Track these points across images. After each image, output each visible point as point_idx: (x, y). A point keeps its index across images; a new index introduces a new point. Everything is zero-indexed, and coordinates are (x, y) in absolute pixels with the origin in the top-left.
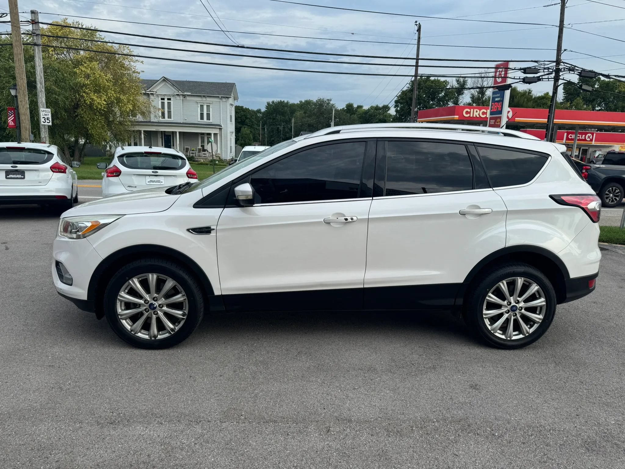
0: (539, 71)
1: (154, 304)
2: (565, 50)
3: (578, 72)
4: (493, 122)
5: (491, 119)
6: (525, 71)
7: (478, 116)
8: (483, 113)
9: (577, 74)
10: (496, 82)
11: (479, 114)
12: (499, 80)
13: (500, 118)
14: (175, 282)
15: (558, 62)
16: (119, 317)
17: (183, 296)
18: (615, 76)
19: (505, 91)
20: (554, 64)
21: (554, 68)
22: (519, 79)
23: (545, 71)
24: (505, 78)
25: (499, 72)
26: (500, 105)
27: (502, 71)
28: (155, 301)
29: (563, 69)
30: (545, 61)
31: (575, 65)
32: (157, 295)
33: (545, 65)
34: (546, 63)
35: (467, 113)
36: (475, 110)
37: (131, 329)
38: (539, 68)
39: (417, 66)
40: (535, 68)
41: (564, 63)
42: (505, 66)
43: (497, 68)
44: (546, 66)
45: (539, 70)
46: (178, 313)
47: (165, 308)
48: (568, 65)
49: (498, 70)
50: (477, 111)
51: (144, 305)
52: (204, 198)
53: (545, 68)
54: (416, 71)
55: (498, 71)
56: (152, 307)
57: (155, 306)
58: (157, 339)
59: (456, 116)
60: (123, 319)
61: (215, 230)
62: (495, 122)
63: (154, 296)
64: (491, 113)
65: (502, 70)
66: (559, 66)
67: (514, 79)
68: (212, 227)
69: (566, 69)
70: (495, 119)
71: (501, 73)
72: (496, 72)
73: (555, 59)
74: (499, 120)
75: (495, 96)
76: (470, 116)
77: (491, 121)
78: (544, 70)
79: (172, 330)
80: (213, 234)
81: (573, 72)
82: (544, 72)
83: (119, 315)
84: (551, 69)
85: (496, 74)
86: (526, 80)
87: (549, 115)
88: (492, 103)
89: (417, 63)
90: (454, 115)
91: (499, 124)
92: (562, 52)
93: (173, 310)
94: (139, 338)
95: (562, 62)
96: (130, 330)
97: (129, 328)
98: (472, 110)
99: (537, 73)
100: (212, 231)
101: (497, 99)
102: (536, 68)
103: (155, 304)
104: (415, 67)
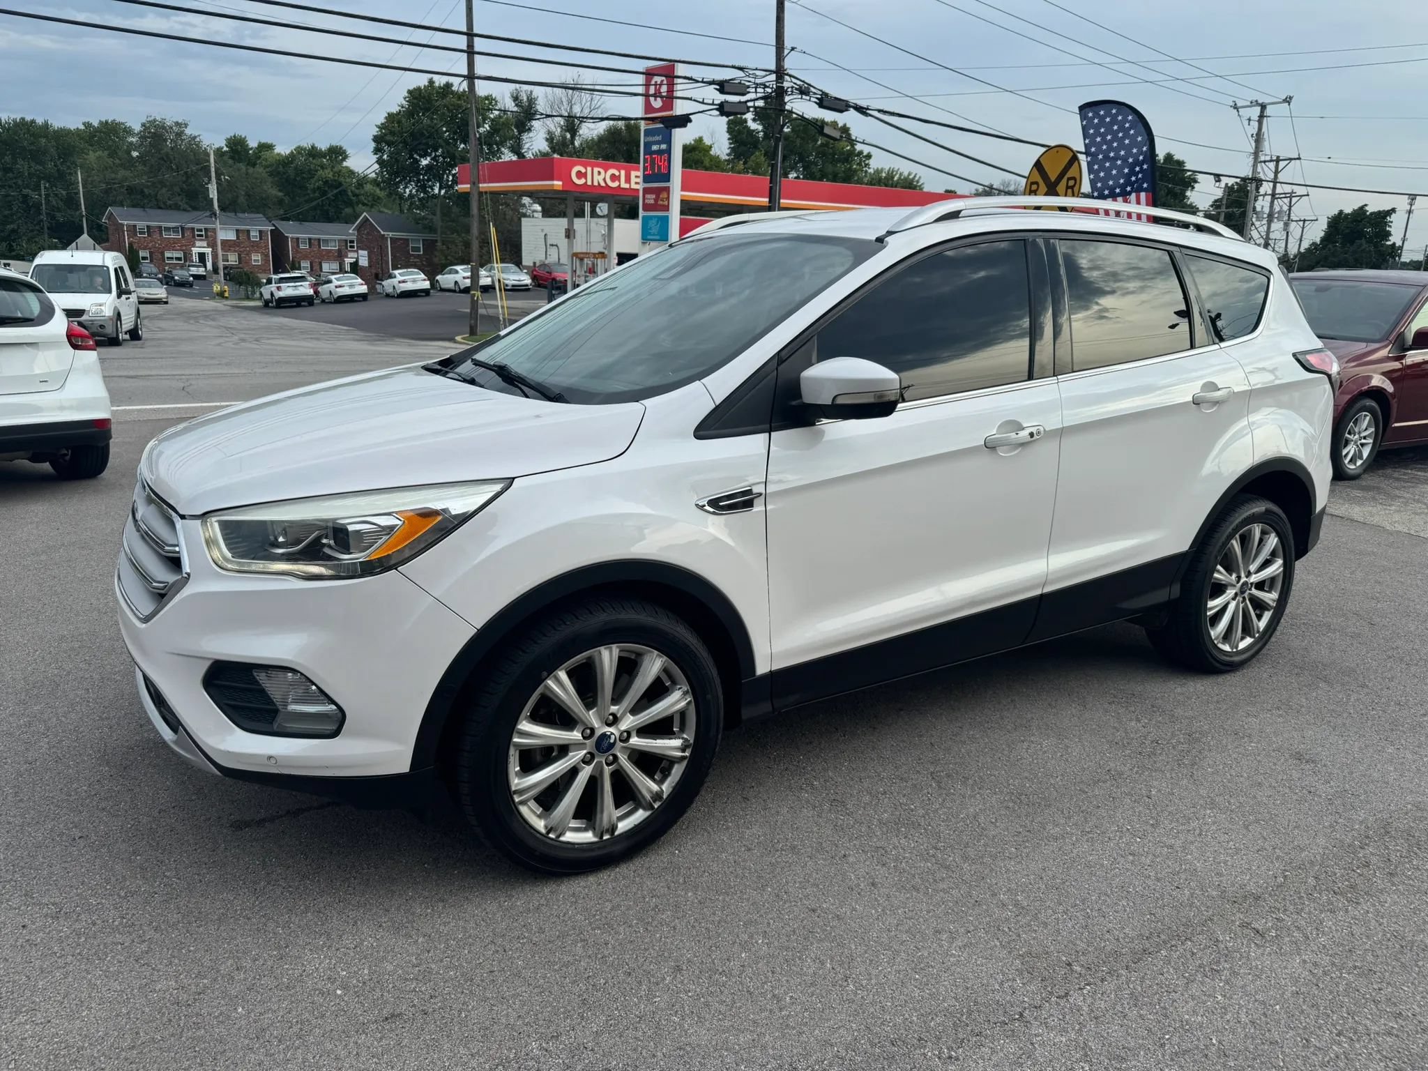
0: (748, 90)
1: (609, 737)
2: (793, 49)
3: (817, 98)
4: (651, 199)
5: (646, 191)
6: (723, 86)
7: (603, 184)
8: (614, 178)
9: (816, 102)
10: (648, 107)
11: (604, 180)
12: (657, 103)
13: (667, 190)
14: (665, 658)
15: (780, 72)
16: (517, 799)
17: (685, 693)
18: (879, 111)
19: (673, 130)
20: (773, 77)
21: (774, 86)
22: (713, 104)
23: (759, 90)
24: (669, 99)
25: (656, 85)
26: (665, 160)
27: (661, 85)
28: (609, 725)
29: (790, 90)
30: (756, 69)
31: (809, 82)
32: (617, 707)
33: (756, 77)
34: (758, 73)
35: (579, 175)
36: (596, 170)
37: (546, 827)
38: (747, 84)
39: (471, 52)
40: (740, 83)
41: (790, 76)
42: (667, 71)
43: (649, 74)
44: (758, 81)
45: (748, 87)
46: (670, 745)
47: (635, 741)
48: (799, 82)
49: (652, 79)
50: (599, 173)
51: (579, 746)
52: (717, 407)
53: (757, 86)
54: (471, 65)
55: (653, 82)
56: (605, 745)
57: (612, 741)
58: (616, 833)
59: (556, 183)
60: (523, 803)
61: (763, 496)
62: (656, 200)
63: (611, 712)
64: (647, 179)
65: (662, 81)
66: (782, 83)
67: (703, 103)
68: (756, 490)
69: (796, 89)
70: (658, 191)
71: (660, 88)
72: (647, 85)
73: (773, 67)
74: (664, 195)
75: (650, 139)
76: (586, 182)
77: (648, 196)
78: (756, 88)
79: (657, 796)
80: (758, 507)
81: (808, 98)
82: (756, 92)
83: (515, 792)
84: (768, 87)
85: (647, 90)
86: (727, 109)
87: (771, 188)
88: (644, 155)
89: (470, 45)
90: (552, 179)
91: (666, 203)
92: (786, 52)
93: (658, 741)
94: (569, 846)
95: (787, 74)
96: (543, 831)
97: (540, 825)
98: (589, 169)
99: (743, 94)
100: (756, 502)
101: (655, 148)
102: (743, 82)
103: (612, 733)
104: (466, 54)
